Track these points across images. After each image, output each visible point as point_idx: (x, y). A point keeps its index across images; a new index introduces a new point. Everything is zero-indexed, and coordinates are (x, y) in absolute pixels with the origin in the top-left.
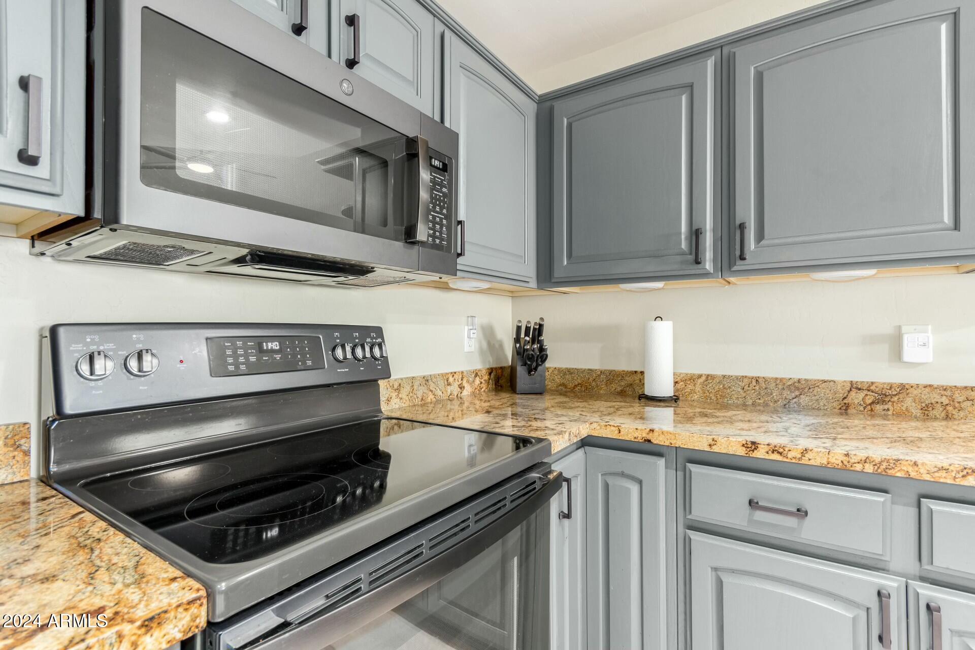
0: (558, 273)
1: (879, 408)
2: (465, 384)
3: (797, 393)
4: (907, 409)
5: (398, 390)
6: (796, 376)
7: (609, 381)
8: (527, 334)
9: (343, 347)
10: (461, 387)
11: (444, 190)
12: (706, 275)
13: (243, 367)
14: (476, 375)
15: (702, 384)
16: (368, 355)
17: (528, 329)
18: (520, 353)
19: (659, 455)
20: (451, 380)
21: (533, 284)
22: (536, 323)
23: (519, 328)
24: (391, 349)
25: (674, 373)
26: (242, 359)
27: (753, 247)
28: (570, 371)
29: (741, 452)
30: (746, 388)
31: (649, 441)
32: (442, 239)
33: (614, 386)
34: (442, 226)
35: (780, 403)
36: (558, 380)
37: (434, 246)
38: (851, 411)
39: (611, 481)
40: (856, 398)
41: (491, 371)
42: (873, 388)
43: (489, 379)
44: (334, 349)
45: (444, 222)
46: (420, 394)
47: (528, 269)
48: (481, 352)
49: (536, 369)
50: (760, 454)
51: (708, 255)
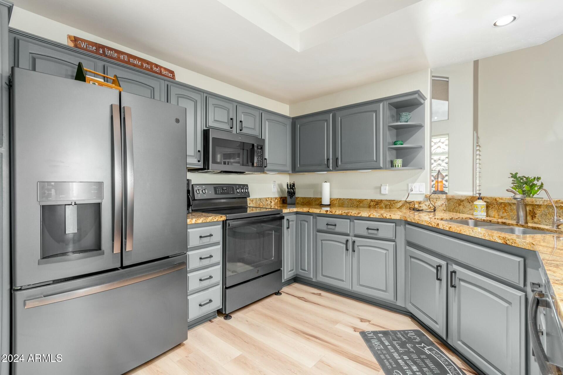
0: (297, 169)
1: (377, 206)
2: (272, 201)
3: (360, 203)
4: (382, 206)
5: (252, 201)
6: (359, 198)
7: (315, 201)
8: (290, 187)
9: (239, 189)
10: (271, 202)
11: (261, 153)
12: (331, 171)
13: (220, 193)
14: (276, 199)
15: (338, 201)
16: (244, 191)
17: (290, 185)
18: (289, 192)
19: (312, 215)
20: (268, 199)
21: (290, 172)
22: (292, 183)
23: (288, 185)
24: (250, 190)
25: (330, 198)
26: (219, 191)
27: (340, 164)
28: (305, 198)
29: (325, 213)
30: (348, 202)
31: (309, 212)
32: (260, 164)
33: (316, 202)
34: (260, 161)
35: (356, 206)
36: (302, 201)
37: (259, 166)
38: (371, 207)
39: (302, 222)
40: (372, 203)
41: (281, 198)
42: (375, 201)
43: (280, 200)
44: (237, 190)
45: (261, 160)
46: (258, 203)
47: (289, 168)
48: (278, 192)
49: (292, 197)
50: (328, 213)
51: (331, 165)
